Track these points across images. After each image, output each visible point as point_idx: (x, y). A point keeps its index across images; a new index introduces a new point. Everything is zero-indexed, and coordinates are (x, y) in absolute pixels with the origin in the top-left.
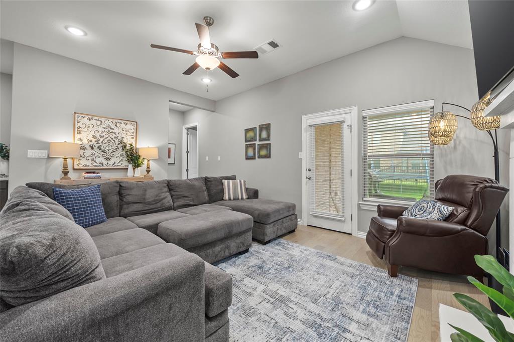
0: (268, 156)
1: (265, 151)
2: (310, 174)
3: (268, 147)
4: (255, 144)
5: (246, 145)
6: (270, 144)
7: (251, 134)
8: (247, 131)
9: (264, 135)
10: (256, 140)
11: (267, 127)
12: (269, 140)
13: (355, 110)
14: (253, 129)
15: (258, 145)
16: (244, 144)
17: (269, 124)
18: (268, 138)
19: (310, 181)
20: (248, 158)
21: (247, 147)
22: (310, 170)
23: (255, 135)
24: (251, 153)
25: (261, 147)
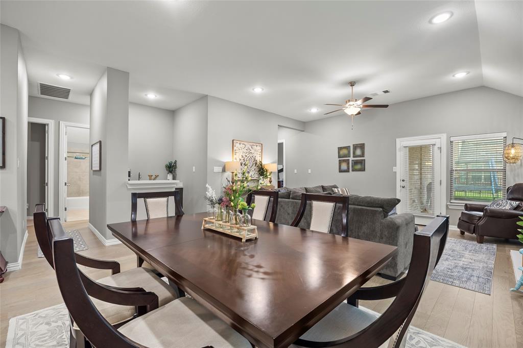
0: (363, 170)
1: (360, 165)
2: (403, 184)
3: (362, 163)
4: (349, 160)
5: (339, 160)
6: (364, 160)
7: (345, 152)
8: (340, 149)
9: (358, 152)
10: (350, 157)
11: (362, 146)
12: (363, 156)
13: (444, 137)
14: (348, 148)
15: (352, 160)
16: (337, 160)
17: (364, 144)
18: (363, 155)
19: (404, 189)
20: (341, 171)
21: (340, 162)
22: (403, 181)
23: (349, 152)
24: (344, 166)
25: (356, 163)
